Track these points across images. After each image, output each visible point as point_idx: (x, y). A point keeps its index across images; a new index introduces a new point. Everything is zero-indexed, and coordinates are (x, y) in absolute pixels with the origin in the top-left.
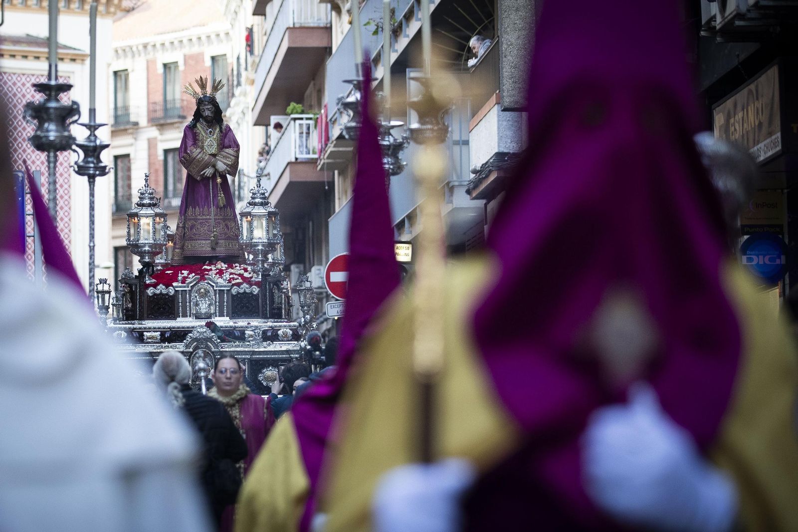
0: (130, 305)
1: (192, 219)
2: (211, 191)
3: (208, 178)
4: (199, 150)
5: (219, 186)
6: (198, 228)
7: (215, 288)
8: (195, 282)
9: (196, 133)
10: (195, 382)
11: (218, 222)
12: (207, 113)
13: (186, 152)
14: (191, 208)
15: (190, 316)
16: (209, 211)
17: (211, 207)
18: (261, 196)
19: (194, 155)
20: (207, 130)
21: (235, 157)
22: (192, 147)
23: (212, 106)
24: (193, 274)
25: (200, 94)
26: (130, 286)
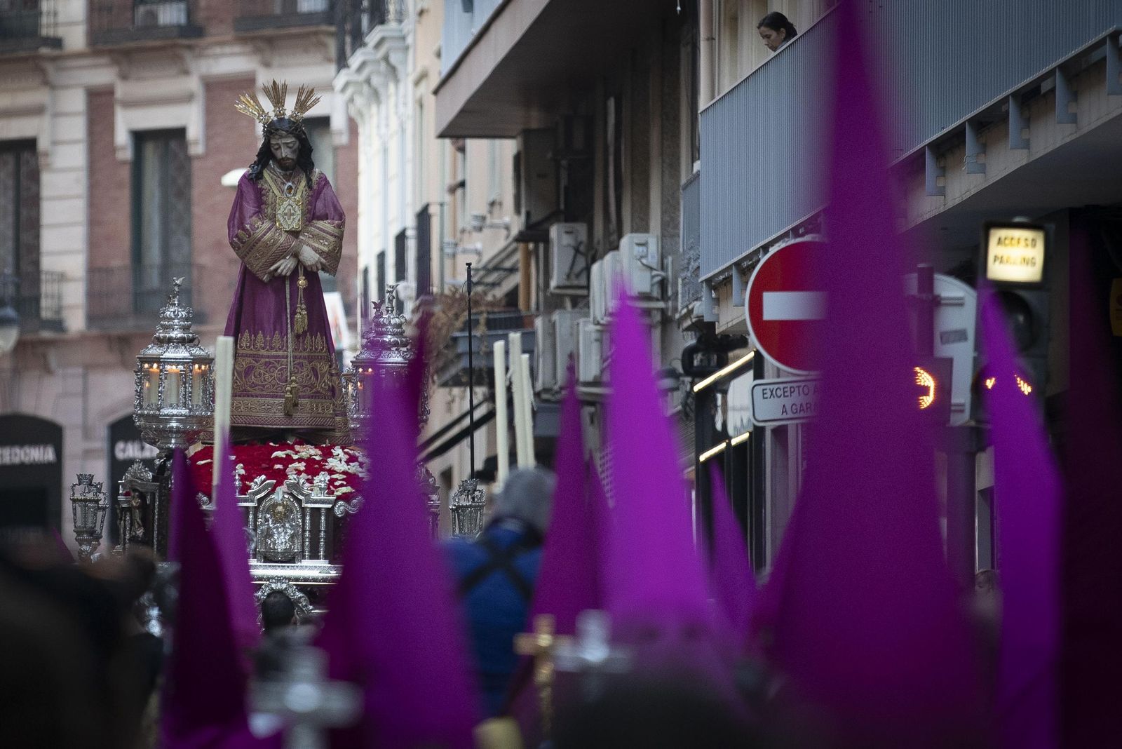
0: (140, 532)
1: (250, 356)
2: (288, 302)
3: (282, 278)
4: (267, 225)
5: (301, 292)
6: (260, 374)
7: (304, 505)
8: (266, 492)
9: (261, 189)
11: (299, 364)
12: (284, 153)
13: (241, 226)
14: (247, 334)
15: (254, 557)
16: (282, 341)
17: (287, 334)
18: (395, 330)
19: (259, 233)
20: (284, 183)
21: (335, 236)
22: (254, 218)
23: (293, 139)
25: (272, 115)
26: (142, 496)
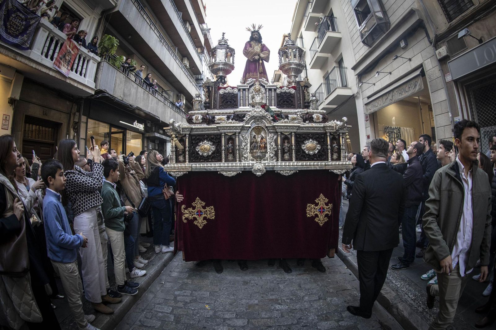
1: (249, 78)
2: (258, 66)
3: (256, 60)
5: (261, 64)
7: (266, 88)
8: (252, 84)
9: (251, 44)
10: (253, 150)
13: (246, 49)
14: (248, 74)
15: (248, 106)
20: (256, 44)
21: (268, 54)
23: (257, 35)
24: (251, 79)
25: (253, 30)
26: (208, 88)
